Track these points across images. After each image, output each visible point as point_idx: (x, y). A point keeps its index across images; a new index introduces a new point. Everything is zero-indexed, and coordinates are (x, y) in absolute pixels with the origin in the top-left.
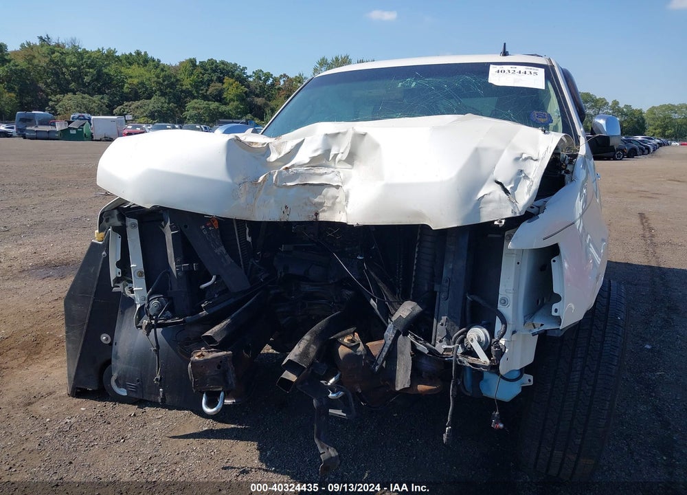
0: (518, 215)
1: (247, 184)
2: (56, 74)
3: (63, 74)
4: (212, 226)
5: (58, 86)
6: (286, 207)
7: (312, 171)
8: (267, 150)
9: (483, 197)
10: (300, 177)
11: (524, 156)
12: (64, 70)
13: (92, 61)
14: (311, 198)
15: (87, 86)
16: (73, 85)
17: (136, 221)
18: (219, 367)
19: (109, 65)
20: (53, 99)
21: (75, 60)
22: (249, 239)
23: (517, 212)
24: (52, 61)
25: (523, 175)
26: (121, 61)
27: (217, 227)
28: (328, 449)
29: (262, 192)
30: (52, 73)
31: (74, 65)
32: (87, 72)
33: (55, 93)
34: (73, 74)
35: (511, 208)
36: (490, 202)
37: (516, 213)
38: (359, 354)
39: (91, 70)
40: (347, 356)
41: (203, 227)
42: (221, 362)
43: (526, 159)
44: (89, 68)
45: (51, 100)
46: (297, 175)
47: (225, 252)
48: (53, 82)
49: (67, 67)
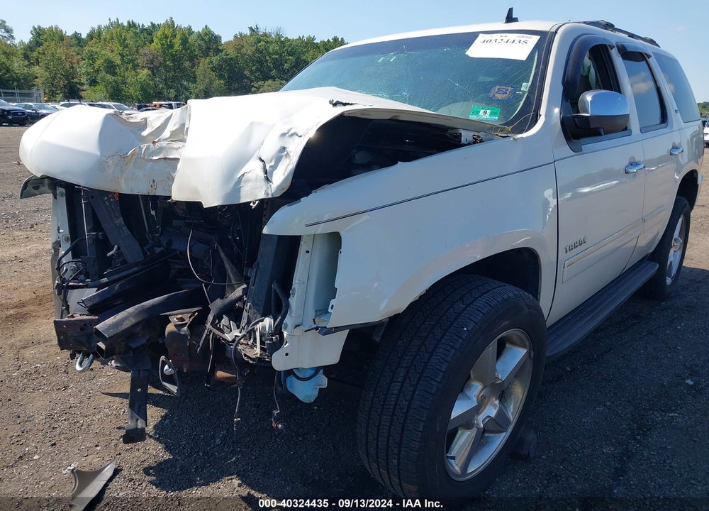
0: (270, 197)
1: (115, 158)
2: (260, 62)
3: (266, 61)
4: (114, 198)
5: (261, 73)
6: (154, 181)
7: (171, 146)
8: (143, 124)
9: (243, 175)
10: (164, 151)
11: (292, 132)
12: (268, 58)
13: (292, 49)
14: (172, 173)
15: (286, 73)
16: (274, 72)
17: (63, 190)
18: (82, 329)
19: (308, 51)
20: (255, 85)
21: (278, 48)
22: (153, 213)
23: (270, 194)
24: (257, 50)
25: (286, 153)
26: (319, 48)
27: (117, 199)
28: (137, 420)
29: (131, 165)
30: (257, 62)
31: (276, 53)
32: (287, 60)
33: (258, 79)
34: (274, 61)
35: (264, 188)
36: (249, 180)
37: (268, 194)
38: (183, 333)
39: (291, 57)
40: (171, 333)
41: (106, 198)
42: (85, 325)
43: (292, 135)
44: (289, 55)
45: (253, 86)
46: (161, 149)
47: (123, 223)
48: (257, 70)
49: (270, 55)
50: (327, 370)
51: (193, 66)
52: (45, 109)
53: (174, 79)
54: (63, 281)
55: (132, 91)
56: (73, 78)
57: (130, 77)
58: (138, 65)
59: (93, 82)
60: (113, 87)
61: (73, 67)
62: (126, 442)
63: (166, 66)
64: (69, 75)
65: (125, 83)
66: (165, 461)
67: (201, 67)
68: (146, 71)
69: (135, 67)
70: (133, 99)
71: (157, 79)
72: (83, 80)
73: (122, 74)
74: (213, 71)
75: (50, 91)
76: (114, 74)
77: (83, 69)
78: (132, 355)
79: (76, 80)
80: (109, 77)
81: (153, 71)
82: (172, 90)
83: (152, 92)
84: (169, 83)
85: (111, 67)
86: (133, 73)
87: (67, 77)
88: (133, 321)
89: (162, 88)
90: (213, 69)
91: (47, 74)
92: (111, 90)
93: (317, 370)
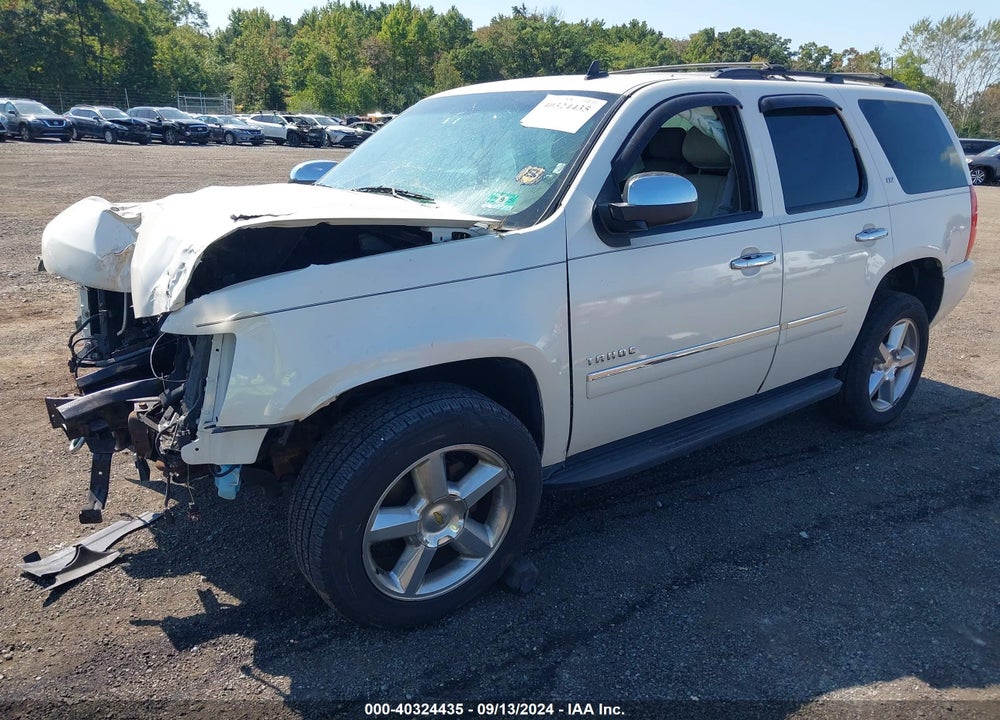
2: (523, 56)
3: (532, 55)
12: (534, 51)
13: (570, 38)
19: (592, 41)
21: (549, 36)
24: (521, 39)
26: (609, 36)
28: (95, 502)
30: (520, 56)
31: (547, 44)
34: (543, 56)
38: (142, 420)
39: (567, 50)
44: (565, 46)
48: (519, 68)
49: (537, 46)
50: (245, 469)
51: (430, 64)
52: (231, 123)
53: (404, 81)
54: (75, 357)
55: (348, 97)
56: (277, 79)
57: (348, 78)
58: (359, 62)
59: (301, 85)
60: (325, 92)
61: (277, 65)
62: (82, 522)
63: (395, 63)
64: (272, 76)
65: (340, 86)
66: (150, 550)
67: (442, 64)
68: (369, 70)
69: (355, 64)
70: (350, 108)
71: (383, 81)
72: (289, 83)
73: (338, 73)
74: (459, 70)
75: (247, 96)
76: (328, 74)
77: (289, 66)
78: (98, 438)
79: (280, 82)
80: (320, 78)
81: (378, 70)
82: (401, 96)
83: (374, 98)
84: (398, 85)
85: (324, 64)
86: (352, 72)
87: (268, 77)
88: (97, 405)
89: (388, 94)
90: (458, 67)
91: (245, 73)
92: (322, 96)
93: (233, 467)
